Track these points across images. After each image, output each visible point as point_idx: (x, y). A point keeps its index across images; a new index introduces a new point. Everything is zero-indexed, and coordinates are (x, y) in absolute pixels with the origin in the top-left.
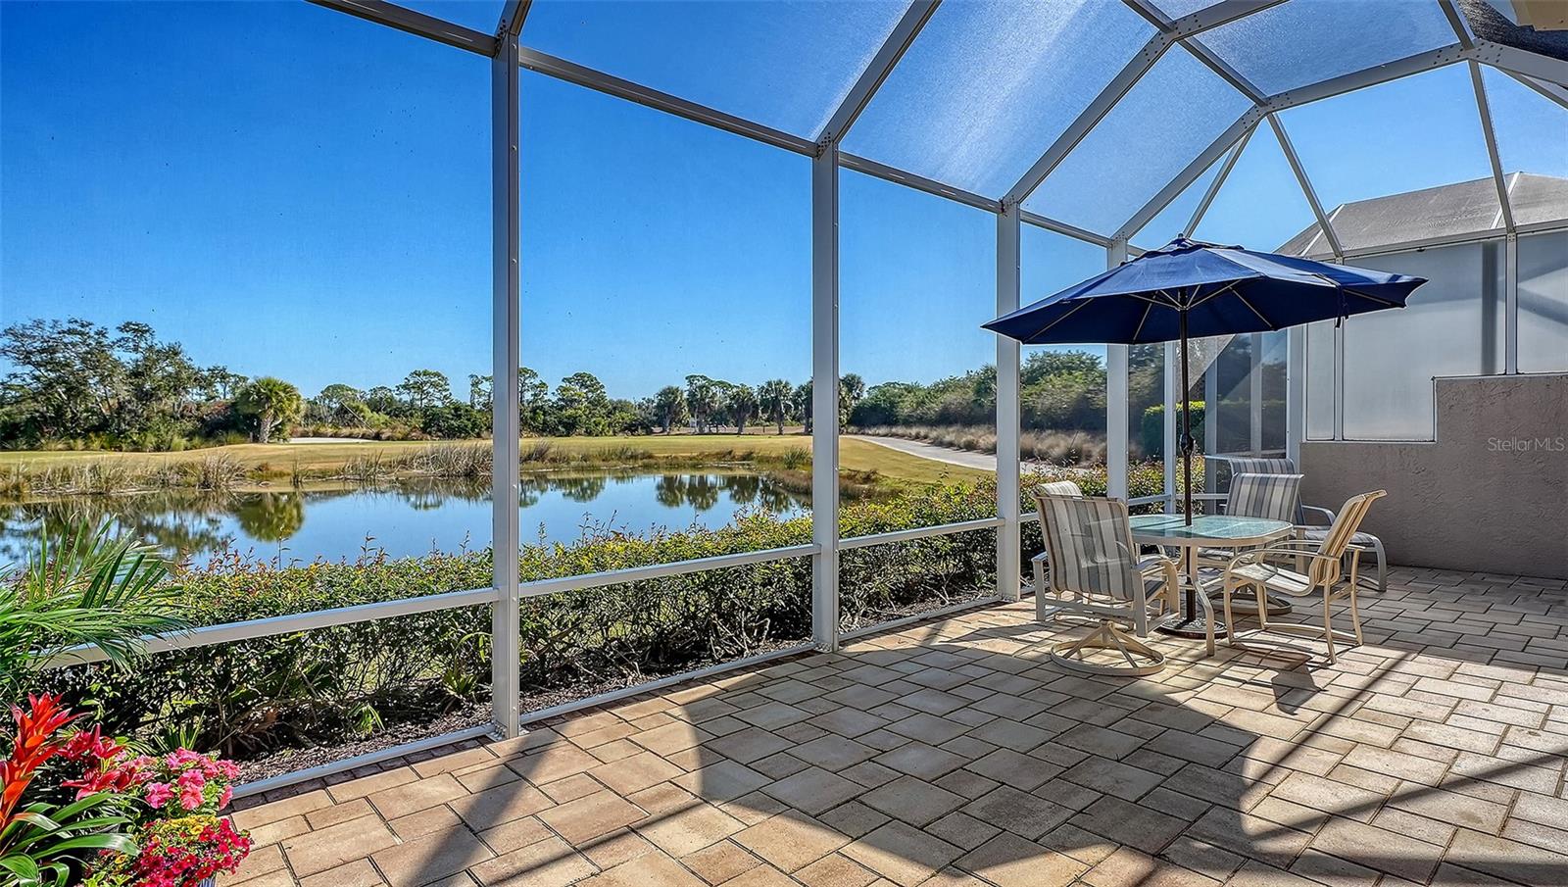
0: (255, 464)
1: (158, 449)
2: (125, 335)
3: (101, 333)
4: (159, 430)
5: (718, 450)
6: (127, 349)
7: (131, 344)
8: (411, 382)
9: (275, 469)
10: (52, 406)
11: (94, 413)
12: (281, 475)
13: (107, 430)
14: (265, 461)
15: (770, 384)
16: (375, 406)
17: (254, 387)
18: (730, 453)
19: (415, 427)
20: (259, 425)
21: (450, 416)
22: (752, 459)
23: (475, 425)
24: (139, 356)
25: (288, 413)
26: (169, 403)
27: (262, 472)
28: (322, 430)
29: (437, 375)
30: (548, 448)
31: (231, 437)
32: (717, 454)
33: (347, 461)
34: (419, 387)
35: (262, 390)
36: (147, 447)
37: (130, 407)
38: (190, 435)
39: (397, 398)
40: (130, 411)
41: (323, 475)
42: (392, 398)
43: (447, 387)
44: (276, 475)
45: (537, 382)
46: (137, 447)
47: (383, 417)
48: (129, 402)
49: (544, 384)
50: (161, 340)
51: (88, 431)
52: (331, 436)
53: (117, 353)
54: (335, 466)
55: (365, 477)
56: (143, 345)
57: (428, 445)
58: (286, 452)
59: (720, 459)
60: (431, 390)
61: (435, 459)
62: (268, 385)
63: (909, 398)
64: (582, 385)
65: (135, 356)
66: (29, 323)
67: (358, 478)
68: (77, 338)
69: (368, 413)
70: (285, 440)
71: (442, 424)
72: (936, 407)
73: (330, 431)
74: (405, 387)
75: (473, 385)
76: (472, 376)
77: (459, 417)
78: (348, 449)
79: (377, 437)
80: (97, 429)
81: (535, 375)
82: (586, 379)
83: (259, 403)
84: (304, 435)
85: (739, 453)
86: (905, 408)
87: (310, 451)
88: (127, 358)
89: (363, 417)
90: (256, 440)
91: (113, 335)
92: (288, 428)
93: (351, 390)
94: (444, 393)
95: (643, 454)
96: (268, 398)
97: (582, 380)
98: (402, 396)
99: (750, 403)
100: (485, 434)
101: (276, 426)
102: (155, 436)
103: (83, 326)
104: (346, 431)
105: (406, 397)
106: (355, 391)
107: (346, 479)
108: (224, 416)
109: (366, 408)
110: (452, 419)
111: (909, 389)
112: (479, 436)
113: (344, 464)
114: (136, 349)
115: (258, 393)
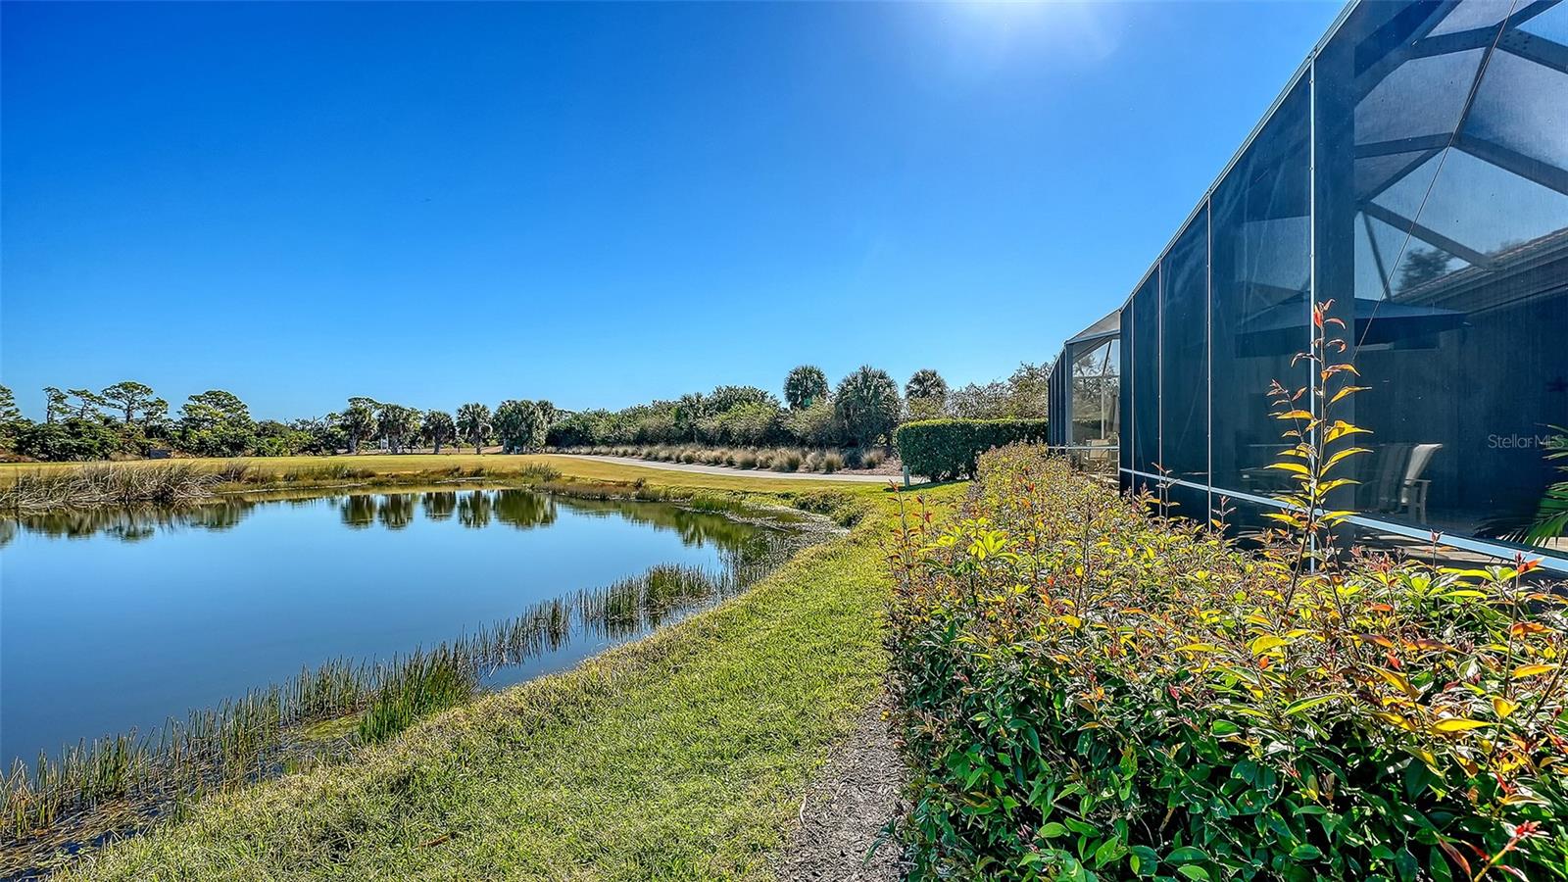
5: (444, 468)
15: (467, 407)
18: (457, 470)
22: (483, 475)
30: (245, 468)
32: (444, 471)
45: (151, 399)
49: (163, 402)
59: (448, 475)
63: (602, 423)
64: (218, 404)
72: (634, 429)
75: (51, 400)
76: (50, 389)
81: (148, 391)
82: (222, 397)
85: (468, 470)
86: (601, 430)
95: (363, 472)
97: (214, 397)
99: (446, 424)
111: (600, 415)
112: (107, 457)
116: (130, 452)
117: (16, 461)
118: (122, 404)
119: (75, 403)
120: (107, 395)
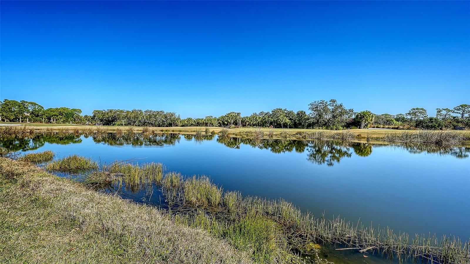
0: (357, 134)
1: (336, 130)
2: (331, 103)
3: (326, 103)
4: (336, 125)
6: (331, 106)
7: (332, 105)
8: (411, 112)
9: (363, 136)
10: (317, 120)
11: (324, 121)
12: (364, 138)
13: (326, 125)
14: (360, 134)
16: (397, 120)
17: (360, 114)
19: (412, 126)
20: (361, 124)
21: (428, 122)
23: (439, 125)
24: (333, 107)
25: (369, 121)
26: (339, 119)
27: (359, 137)
28: (379, 126)
29: (422, 109)
31: (353, 127)
33: (385, 135)
34: (415, 114)
35: (362, 114)
36: (334, 129)
37: (331, 119)
38: (343, 127)
39: (406, 117)
40: (331, 121)
41: (377, 139)
42: (404, 117)
43: (426, 113)
44: (363, 138)
46: (332, 129)
47: (400, 123)
48: (331, 118)
50: (338, 103)
51: (323, 125)
52: (382, 128)
53: (329, 107)
54: (381, 136)
55: (391, 141)
56: (334, 105)
57: (418, 131)
58: (367, 131)
60: (419, 114)
61: (421, 136)
62: (364, 113)
65: (332, 107)
66: (314, 102)
67: (389, 140)
68: (322, 104)
69: (395, 122)
70: (368, 128)
71: (424, 124)
73: (382, 126)
74: (409, 114)
75: (438, 112)
76: (437, 109)
77: (432, 122)
78: (387, 131)
79: (397, 128)
80: (324, 125)
83: (361, 118)
84: (374, 127)
87: (374, 131)
88: (330, 108)
89: (393, 123)
90: (360, 128)
91: (328, 103)
92: (369, 126)
93: (390, 115)
94: (424, 115)
96: (363, 117)
98: (407, 117)
100: (444, 128)
101: (365, 125)
102: (336, 126)
103: (323, 101)
104: (387, 126)
105: (409, 117)
106: (391, 115)
107: (385, 140)
108: (352, 122)
109: (394, 120)
110: (429, 123)
112: (441, 129)
113: (384, 136)
114: (333, 106)
115: (361, 115)
116: (449, 127)
117: (414, 130)
118: (460, 112)
119: (444, 112)
120: (455, 109)
